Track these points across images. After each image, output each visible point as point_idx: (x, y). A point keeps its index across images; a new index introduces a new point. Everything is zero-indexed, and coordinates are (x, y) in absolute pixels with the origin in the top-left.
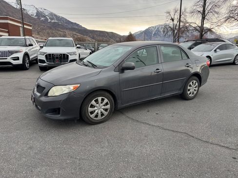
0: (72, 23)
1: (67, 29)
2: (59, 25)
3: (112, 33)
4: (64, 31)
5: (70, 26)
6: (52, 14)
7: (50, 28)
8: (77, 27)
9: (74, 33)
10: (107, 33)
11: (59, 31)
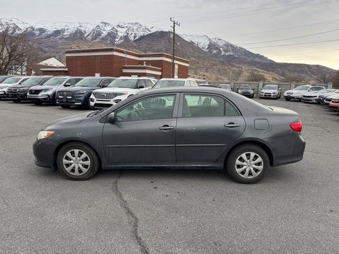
0: (253, 54)
1: (244, 63)
2: (235, 58)
3: (317, 66)
4: (241, 66)
5: (249, 60)
6: (227, 45)
7: (223, 63)
8: (259, 60)
9: (254, 68)
10: (308, 66)
11: (234, 66)
